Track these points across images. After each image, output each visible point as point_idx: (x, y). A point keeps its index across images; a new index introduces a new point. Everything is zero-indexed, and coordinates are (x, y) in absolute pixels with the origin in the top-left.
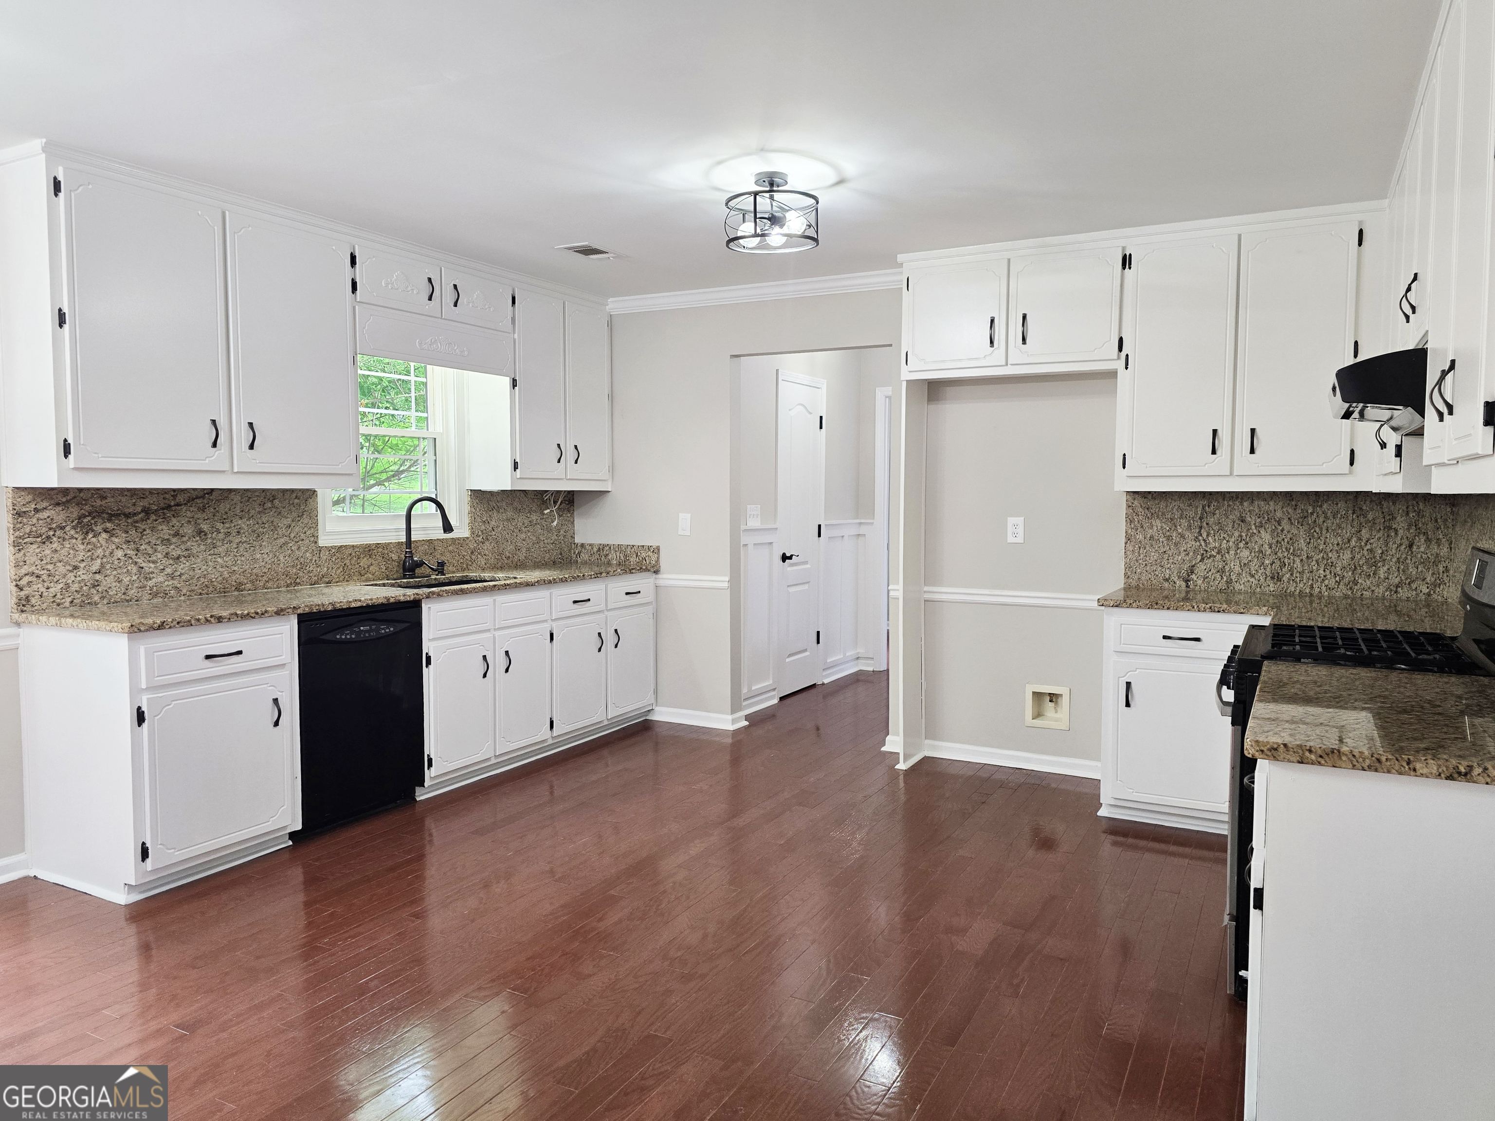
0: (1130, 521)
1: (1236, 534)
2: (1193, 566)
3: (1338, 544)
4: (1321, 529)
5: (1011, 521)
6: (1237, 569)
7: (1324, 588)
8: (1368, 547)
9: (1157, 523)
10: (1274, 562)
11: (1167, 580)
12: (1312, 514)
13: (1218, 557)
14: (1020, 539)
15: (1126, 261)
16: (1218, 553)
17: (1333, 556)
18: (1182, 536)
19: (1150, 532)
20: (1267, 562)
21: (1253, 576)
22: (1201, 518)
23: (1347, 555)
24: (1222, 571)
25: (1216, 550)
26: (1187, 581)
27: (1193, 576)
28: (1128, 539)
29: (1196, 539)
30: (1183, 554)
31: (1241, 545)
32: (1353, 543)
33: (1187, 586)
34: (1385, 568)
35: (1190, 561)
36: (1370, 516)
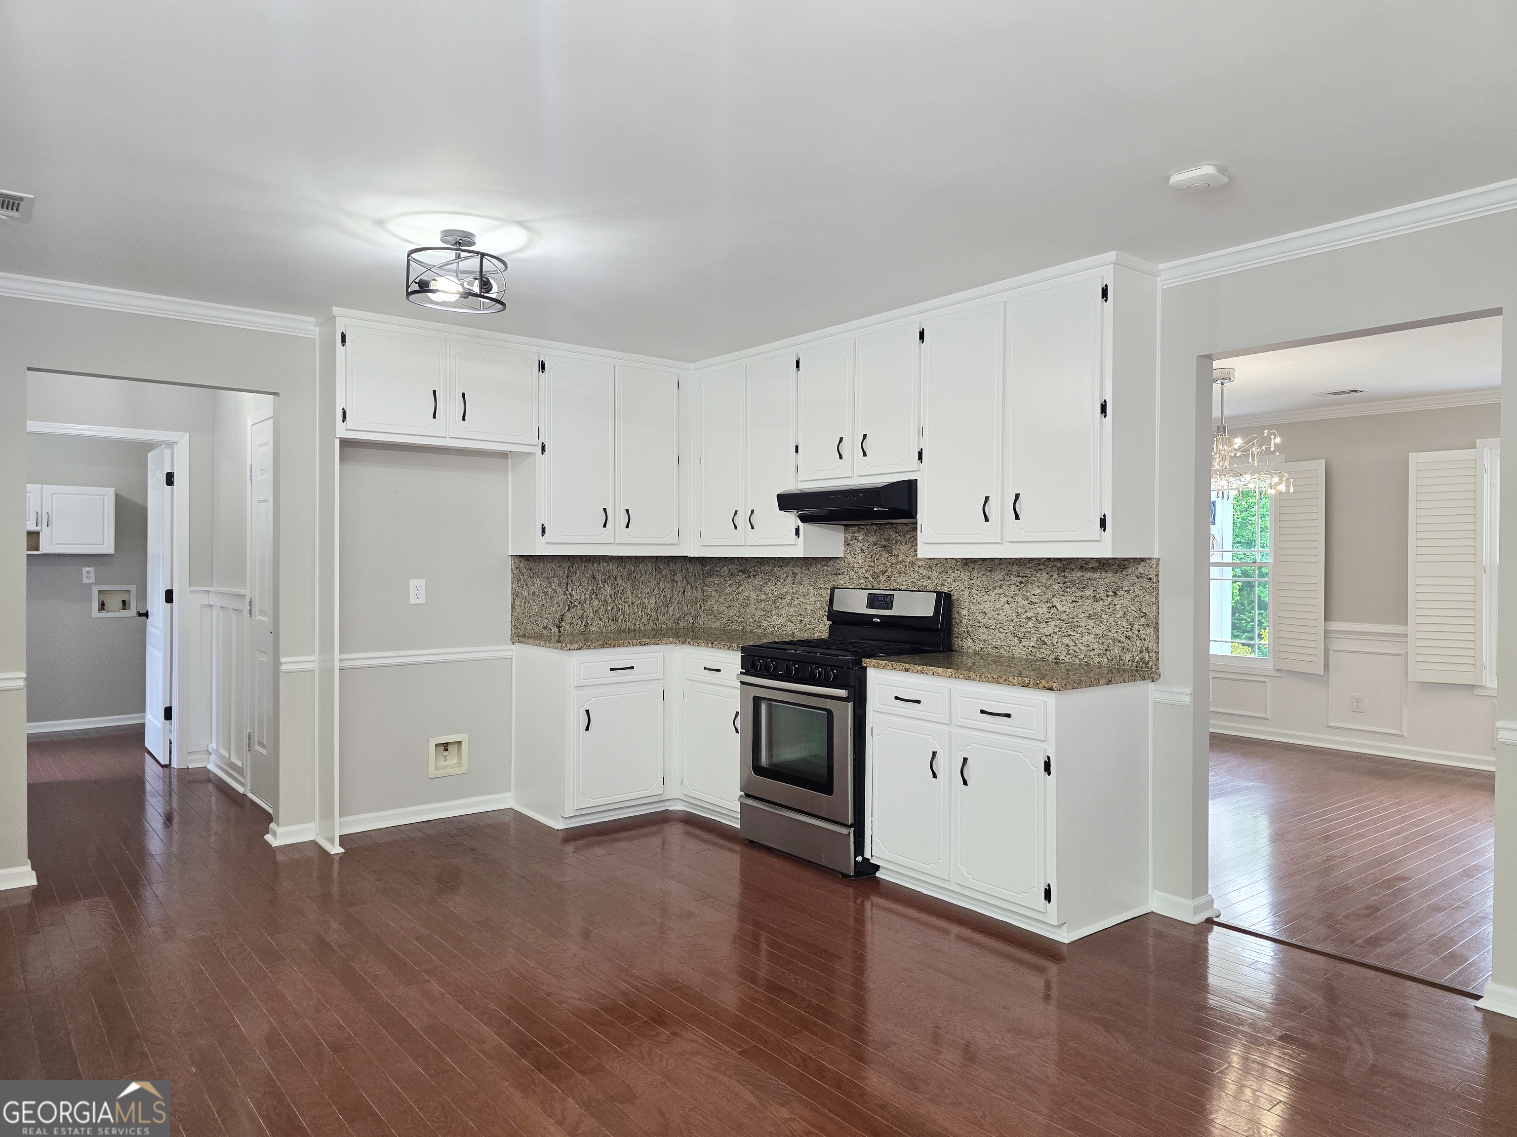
0: (516, 579)
1: (590, 588)
2: (563, 615)
3: (648, 593)
4: (639, 582)
5: (413, 583)
6: (591, 615)
7: (641, 625)
8: (664, 594)
9: (538, 582)
10: (613, 608)
11: (545, 628)
12: (634, 572)
13: (579, 606)
14: (422, 600)
15: (542, 366)
16: (579, 604)
17: (645, 601)
18: (555, 591)
19: (532, 589)
20: (609, 608)
21: (601, 620)
22: (567, 577)
23: (653, 601)
24: (581, 618)
25: (578, 602)
26: (559, 627)
27: (563, 623)
28: (515, 595)
29: (565, 594)
30: (556, 606)
31: (593, 596)
32: (656, 592)
33: (559, 632)
34: (672, 608)
35: (561, 611)
36: (664, 573)
